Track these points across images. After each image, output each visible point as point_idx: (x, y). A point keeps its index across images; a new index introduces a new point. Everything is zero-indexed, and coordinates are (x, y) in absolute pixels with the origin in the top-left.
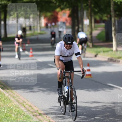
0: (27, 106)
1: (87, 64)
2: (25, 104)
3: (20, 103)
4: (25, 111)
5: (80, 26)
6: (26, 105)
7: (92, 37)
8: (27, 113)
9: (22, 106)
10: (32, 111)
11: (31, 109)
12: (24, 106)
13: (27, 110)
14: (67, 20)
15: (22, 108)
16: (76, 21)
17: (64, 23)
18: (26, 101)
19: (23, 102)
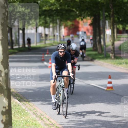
0: (45, 120)
1: (108, 76)
2: (42, 117)
3: (38, 116)
4: (42, 124)
5: (102, 36)
6: (44, 118)
7: (114, 48)
8: (45, 126)
9: (40, 119)
10: (50, 125)
11: (49, 123)
12: (42, 120)
13: (44, 124)
14: (88, 30)
15: (40, 122)
16: (98, 31)
17: (85, 32)
18: (44, 114)
19: (40, 115)
